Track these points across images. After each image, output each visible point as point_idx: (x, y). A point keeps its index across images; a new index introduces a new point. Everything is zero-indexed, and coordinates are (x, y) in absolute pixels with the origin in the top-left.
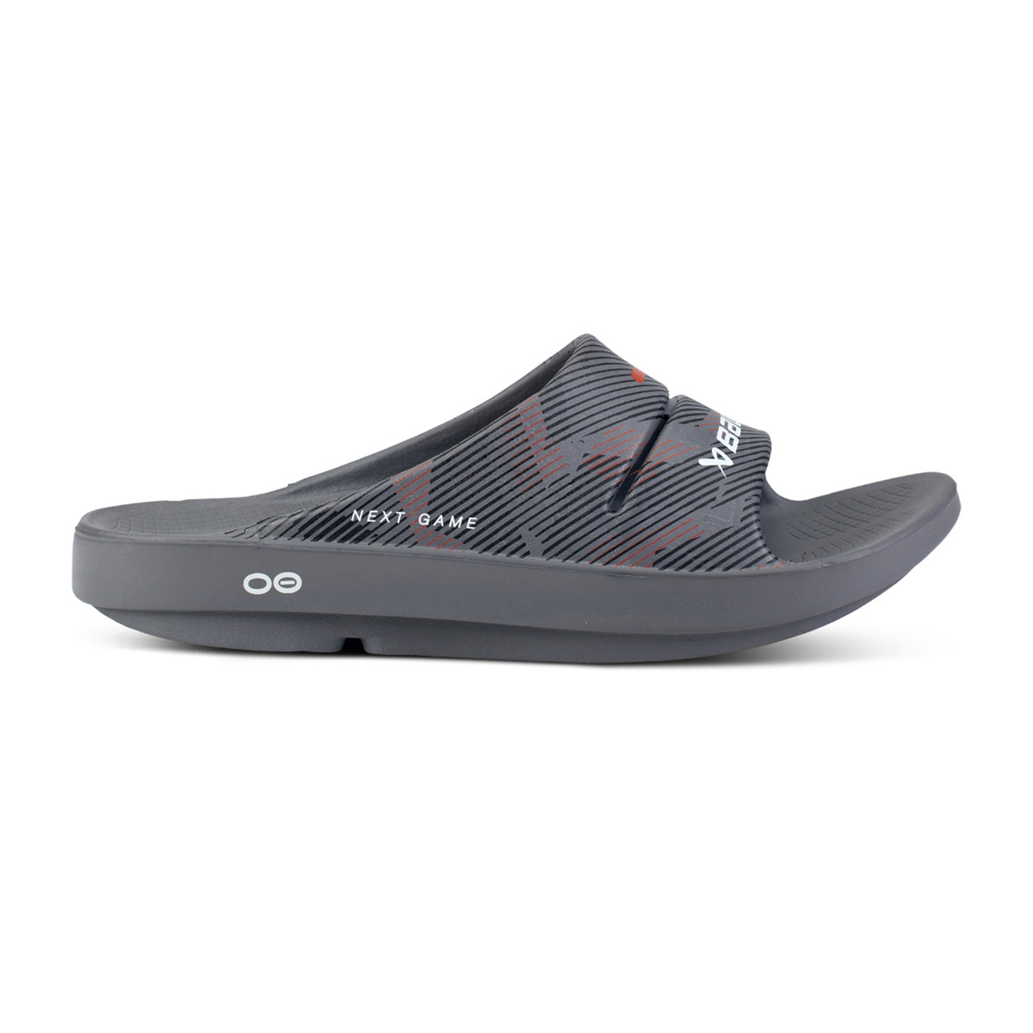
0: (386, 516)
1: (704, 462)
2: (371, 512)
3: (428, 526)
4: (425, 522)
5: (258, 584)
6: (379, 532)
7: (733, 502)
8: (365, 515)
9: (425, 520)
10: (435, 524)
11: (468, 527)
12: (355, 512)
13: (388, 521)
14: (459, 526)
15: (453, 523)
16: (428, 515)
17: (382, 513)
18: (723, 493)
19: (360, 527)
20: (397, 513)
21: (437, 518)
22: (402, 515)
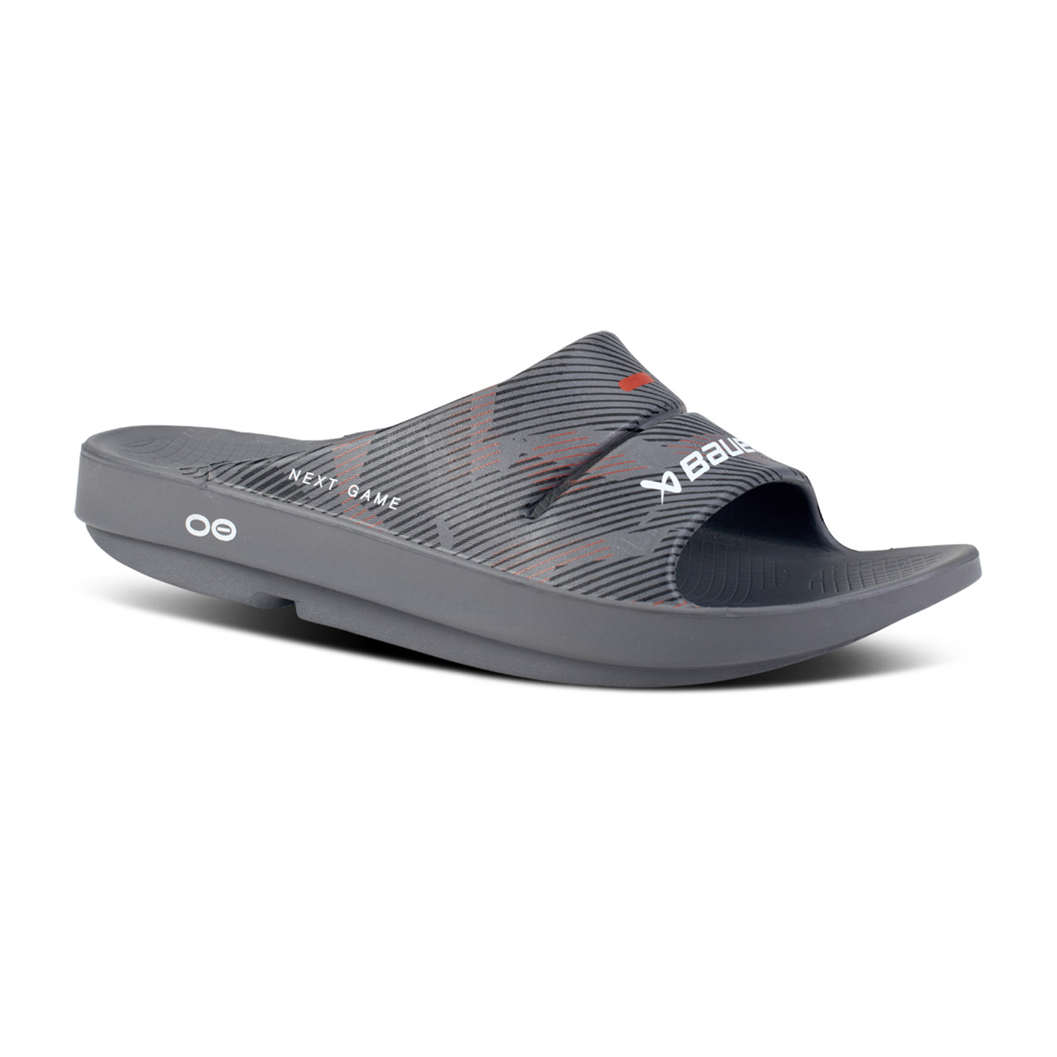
0: (320, 481)
1: (646, 484)
2: (308, 473)
3: (355, 499)
4: (353, 493)
5: (198, 525)
6: (311, 495)
7: (655, 530)
8: (302, 476)
9: (354, 491)
10: (361, 498)
11: (391, 507)
12: (293, 471)
13: (321, 486)
14: (383, 504)
15: (380, 500)
16: (357, 487)
17: (317, 477)
18: (650, 519)
19: (295, 487)
20: (331, 479)
21: (365, 492)
22: (335, 482)
